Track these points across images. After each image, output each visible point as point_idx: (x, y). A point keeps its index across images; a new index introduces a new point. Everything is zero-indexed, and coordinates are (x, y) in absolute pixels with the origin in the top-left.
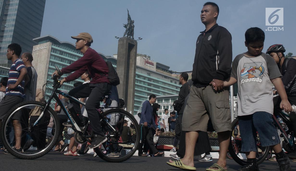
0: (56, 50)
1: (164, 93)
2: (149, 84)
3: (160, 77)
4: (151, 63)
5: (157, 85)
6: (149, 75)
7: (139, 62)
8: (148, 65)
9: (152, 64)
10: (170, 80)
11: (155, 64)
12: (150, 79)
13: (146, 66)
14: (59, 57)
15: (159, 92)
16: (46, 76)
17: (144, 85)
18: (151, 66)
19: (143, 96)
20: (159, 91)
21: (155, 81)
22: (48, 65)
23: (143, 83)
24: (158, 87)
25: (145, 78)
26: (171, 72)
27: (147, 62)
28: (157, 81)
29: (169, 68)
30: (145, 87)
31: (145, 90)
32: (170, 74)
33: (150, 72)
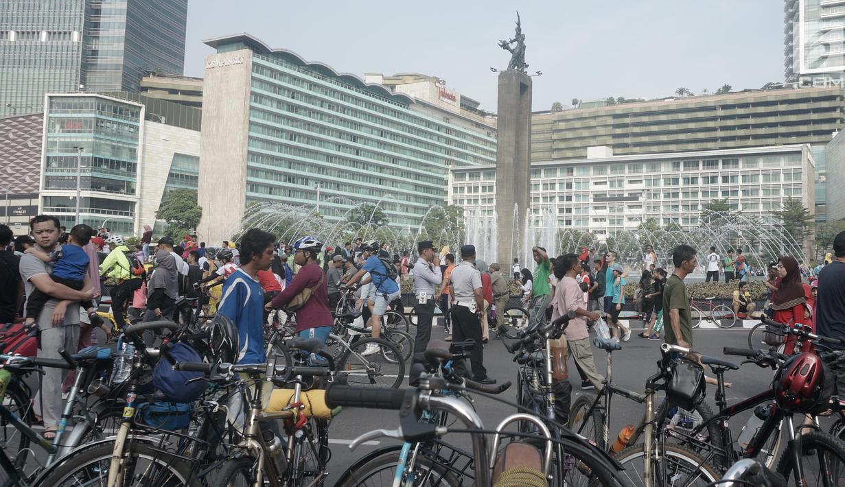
0: (264, 67)
1: (476, 158)
2: (449, 141)
3: (468, 125)
4: (452, 96)
5: (463, 143)
6: (447, 120)
7: (428, 93)
8: (446, 100)
9: (452, 98)
10: (485, 132)
11: (458, 98)
12: (449, 130)
13: (441, 102)
14: (271, 84)
15: (465, 156)
16: (247, 126)
17: (438, 143)
18: (450, 101)
19: (438, 165)
20: (467, 155)
21: (458, 133)
22: (248, 101)
23: (436, 138)
24: (465, 146)
25: (439, 127)
26: (483, 114)
27: (444, 94)
28: (464, 135)
29: (478, 104)
30: (441, 147)
31: (441, 152)
32: (482, 118)
33: (449, 115)
